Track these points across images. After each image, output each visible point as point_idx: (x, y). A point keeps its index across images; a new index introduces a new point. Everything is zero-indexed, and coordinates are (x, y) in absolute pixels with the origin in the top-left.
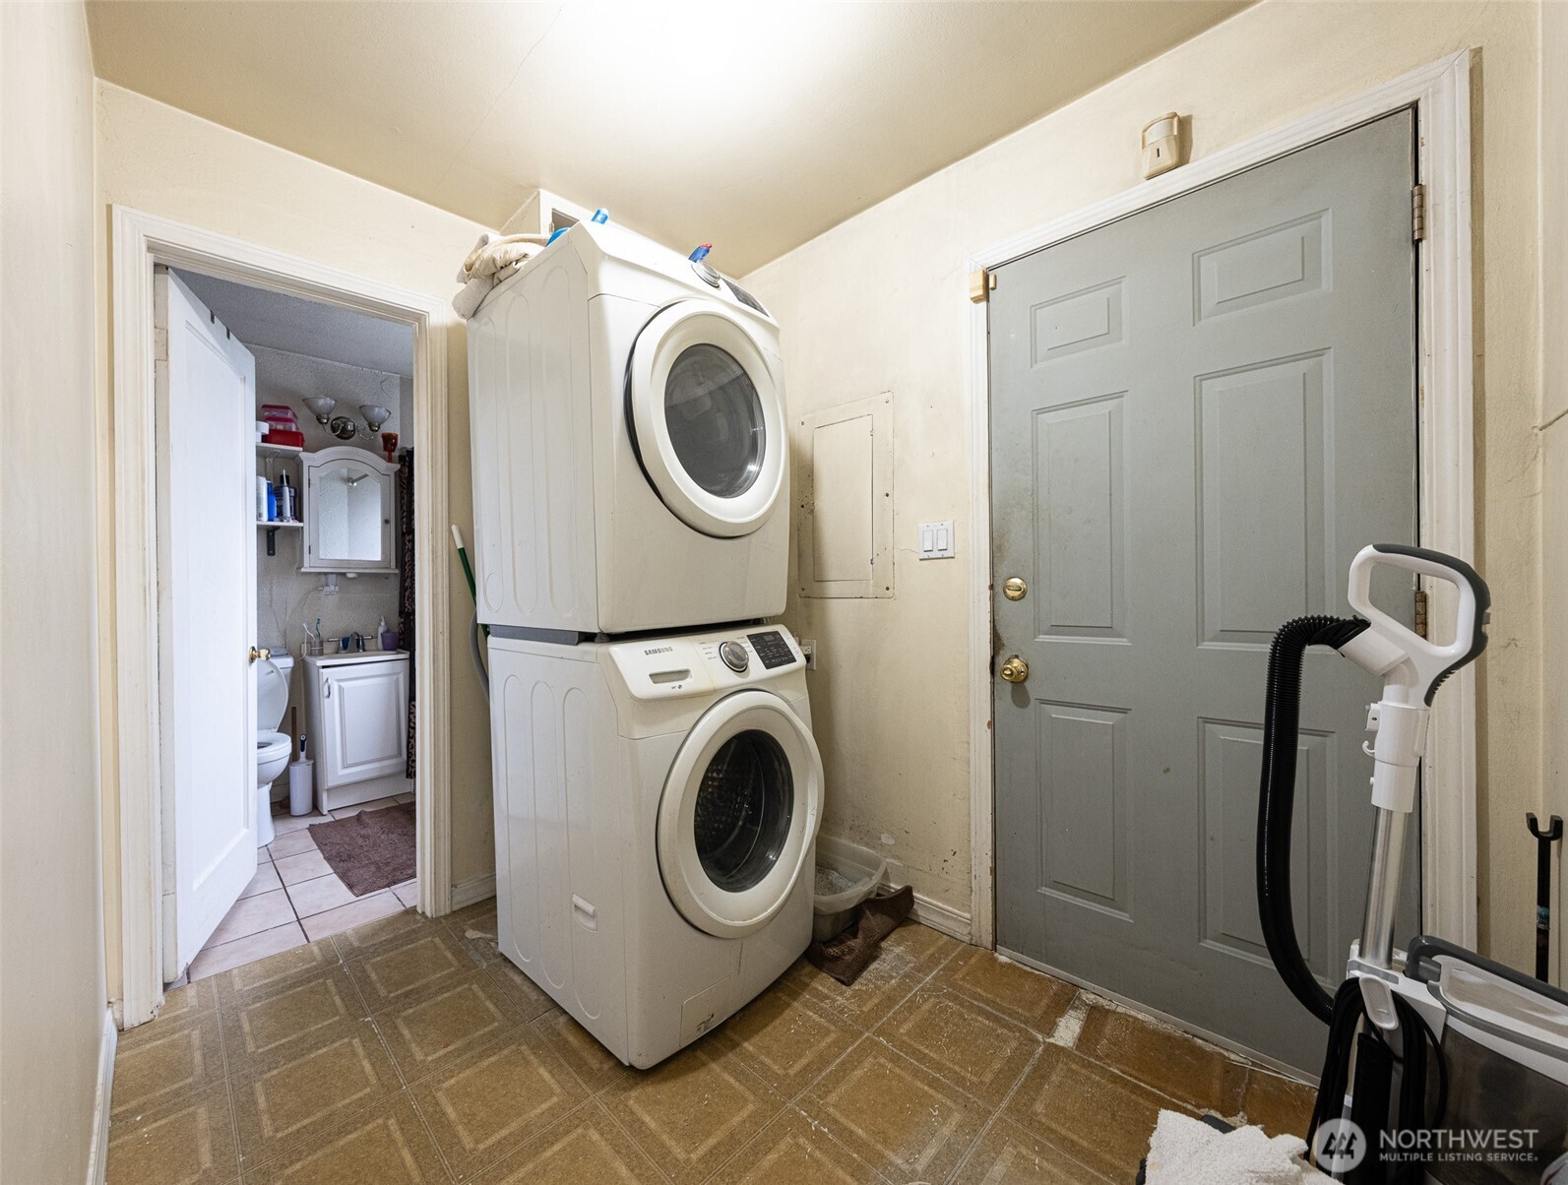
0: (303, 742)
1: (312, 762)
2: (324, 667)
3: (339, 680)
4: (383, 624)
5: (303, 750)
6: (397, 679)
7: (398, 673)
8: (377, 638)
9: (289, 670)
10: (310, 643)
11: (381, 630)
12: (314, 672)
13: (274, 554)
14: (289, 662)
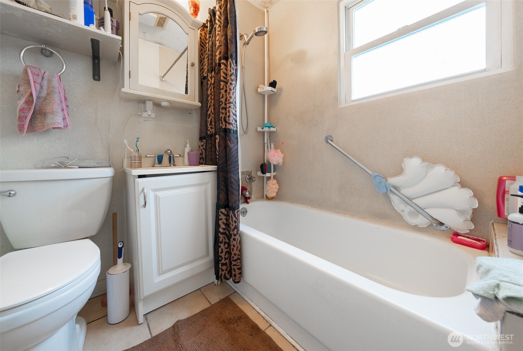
0: (120, 249)
1: (129, 266)
2: (140, 177)
3: (155, 190)
4: (188, 145)
5: (120, 257)
6: (206, 188)
7: (207, 184)
8: (184, 157)
9: (108, 179)
10: (131, 157)
11: (187, 149)
12: (130, 180)
13: (99, 80)
14: (109, 172)
